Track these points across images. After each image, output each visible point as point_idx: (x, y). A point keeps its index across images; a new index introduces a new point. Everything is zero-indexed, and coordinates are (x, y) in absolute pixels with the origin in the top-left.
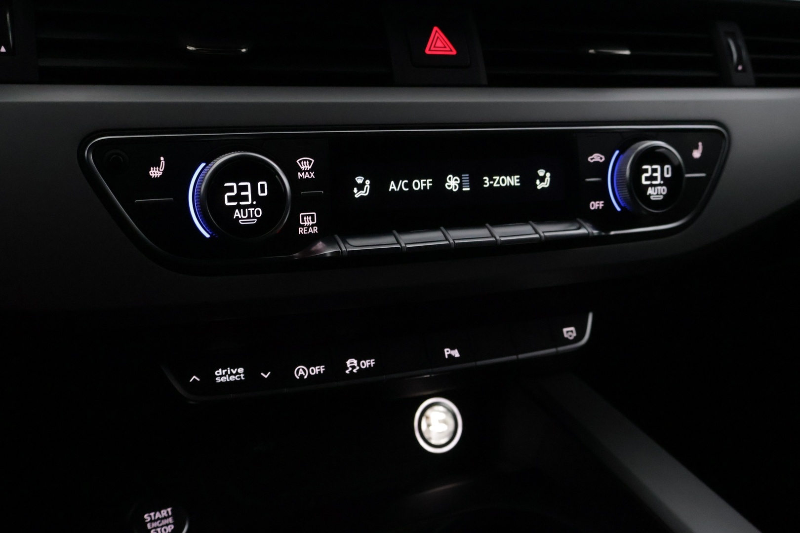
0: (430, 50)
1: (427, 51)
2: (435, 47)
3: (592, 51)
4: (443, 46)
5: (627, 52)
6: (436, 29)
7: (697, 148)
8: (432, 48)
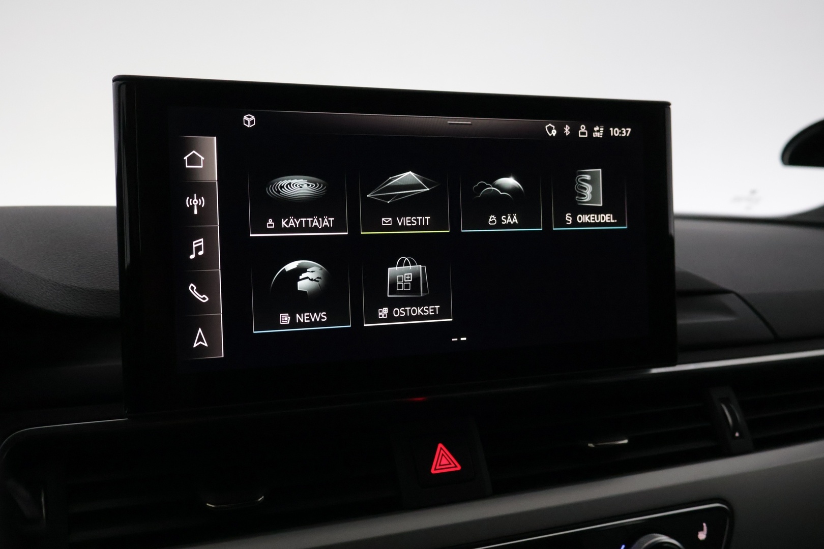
0: (435, 469)
1: (433, 471)
2: (440, 465)
3: (591, 445)
4: (448, 463)
5: (626, 441)
6: (440, 445)
7: (702, 530)
8: (438, 467)
